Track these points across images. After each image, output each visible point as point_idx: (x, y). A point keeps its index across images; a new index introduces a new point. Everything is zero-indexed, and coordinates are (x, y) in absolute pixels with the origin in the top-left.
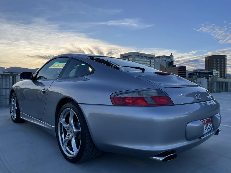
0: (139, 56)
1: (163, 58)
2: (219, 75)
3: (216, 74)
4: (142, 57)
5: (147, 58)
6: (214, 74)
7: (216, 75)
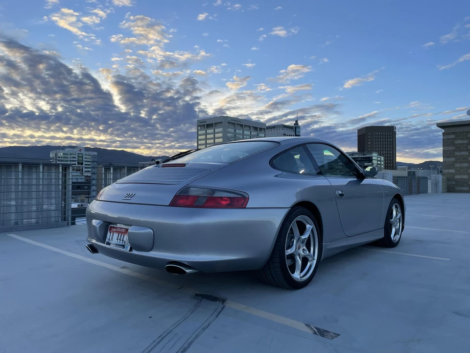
0: (235, 124)
1: (281, 129)
2: (382, 163)
3: (378, 161)
4: (241, 128)
5: (250, 129)
6: (374, 162)
7: (378, 164)
